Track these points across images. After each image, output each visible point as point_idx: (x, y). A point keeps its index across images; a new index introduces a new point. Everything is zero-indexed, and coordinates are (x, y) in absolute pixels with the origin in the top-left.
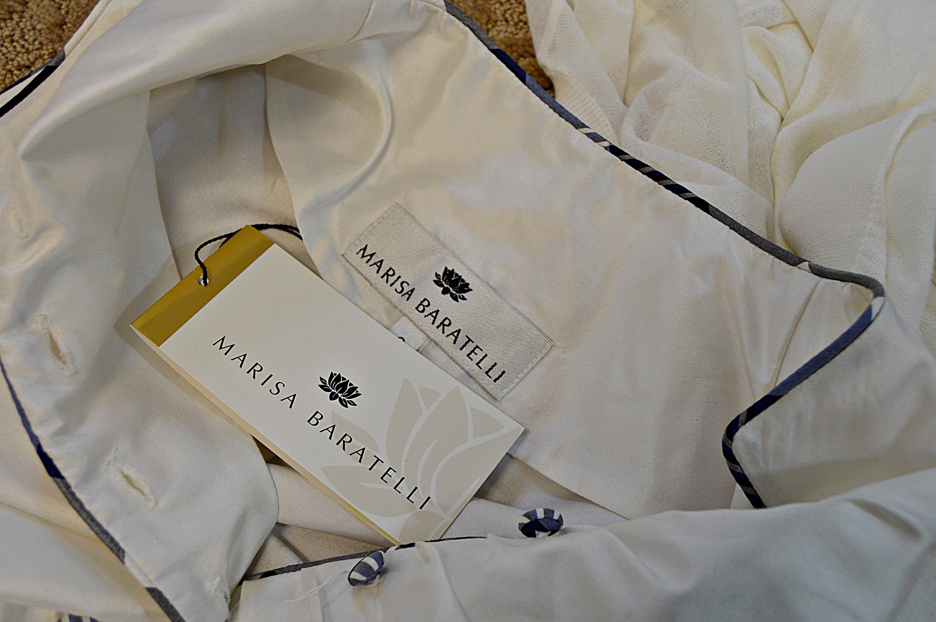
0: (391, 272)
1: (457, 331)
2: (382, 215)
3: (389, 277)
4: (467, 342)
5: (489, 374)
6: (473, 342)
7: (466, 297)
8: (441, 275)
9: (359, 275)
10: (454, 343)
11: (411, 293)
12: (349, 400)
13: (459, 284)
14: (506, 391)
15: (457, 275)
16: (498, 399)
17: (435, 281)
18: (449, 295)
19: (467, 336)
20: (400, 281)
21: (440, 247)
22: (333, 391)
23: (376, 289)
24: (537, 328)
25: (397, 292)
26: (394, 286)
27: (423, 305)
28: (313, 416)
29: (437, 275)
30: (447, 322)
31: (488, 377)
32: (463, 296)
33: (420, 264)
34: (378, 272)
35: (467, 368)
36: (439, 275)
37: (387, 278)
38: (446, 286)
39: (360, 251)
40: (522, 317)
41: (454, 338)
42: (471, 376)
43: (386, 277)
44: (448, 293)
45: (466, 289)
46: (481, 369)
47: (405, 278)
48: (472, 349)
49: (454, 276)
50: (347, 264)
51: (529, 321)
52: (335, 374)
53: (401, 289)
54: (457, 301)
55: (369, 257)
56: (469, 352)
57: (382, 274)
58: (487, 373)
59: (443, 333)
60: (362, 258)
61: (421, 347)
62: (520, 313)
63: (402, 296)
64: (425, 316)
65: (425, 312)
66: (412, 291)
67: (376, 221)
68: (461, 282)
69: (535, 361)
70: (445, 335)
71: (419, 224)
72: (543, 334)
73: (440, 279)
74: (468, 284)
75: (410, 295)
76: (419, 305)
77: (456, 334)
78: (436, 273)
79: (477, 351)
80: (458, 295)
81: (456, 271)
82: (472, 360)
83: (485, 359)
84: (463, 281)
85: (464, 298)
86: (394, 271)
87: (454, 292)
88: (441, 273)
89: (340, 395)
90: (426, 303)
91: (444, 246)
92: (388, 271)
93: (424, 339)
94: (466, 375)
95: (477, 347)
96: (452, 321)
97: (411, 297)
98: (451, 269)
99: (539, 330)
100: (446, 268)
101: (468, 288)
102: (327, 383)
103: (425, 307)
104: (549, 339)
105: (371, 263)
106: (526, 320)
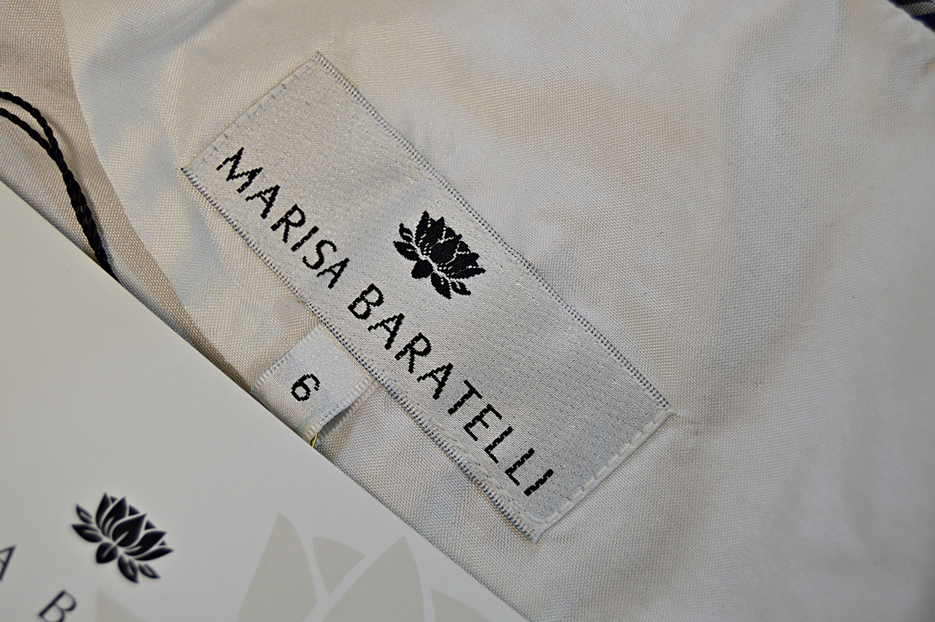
0: (295, 218)
1: (444, 367)
2: (283, 80)
3: (291, 228)
4: (467, 397)
5: (514, 475)
6: (480, 397)
7: (468, 288)
8: (414, 231)
9: (221, 220)
10: (436, 396)
11: (341, 271)
12: (143, 563)
13: (455, 255)
14: (555, 515)
15: (450, 232)
16: (532, 535)
17: (398, 245)
18: (428, 280)
19: (466, 382)
20: (316, 238)
21: (415, 163)
22: (106, 540)
23: (260, 255)
24: (635, 372)
25: (308, 265)
26: (301, 252)
27: (366, 301)
28: (53, 604)
29: (403, 230)
30: (420, 346)
31: (511, 481)
32: (462, 285)
33: (365, 200)
34: (264, 216)
35: (463, 458)
36: (409, 232)
37: (287, 230)
38: (423, 258)
39: (225, 163)
40: (600, 341)
41: (436, 385)
42: (471, 478)
43: (283, 226)
44: (426, 276)
45: (470, 267)
46: (497, 462)
47: (329, 232)
48: (478, 414)
49: (443, 237)
50: (194, 193)
51: (615, 352)
52: (113, 500)
53: (316, 259)
54: (448, 296)
55: (246, 179)
56: (470, 421)
57: (275, 222)
58: (510, 472)
59: (411, 370)
60: (228, 179)
61: (356, 401)
62: (595, 332)
63: (318, 275)
64: (370, 328)
65: (369, 318)
66: (344, 264)
67: (268, 92)
68: (459, 251)
69: (627, 448)
70: (415, 376)
71: (368, 106)
72: (648, 385)
73: (410, 240)
74: (476, 256)
75: (337, 275)
76: (358, 300)
77: (440, 375)
78: (401, 225)
79: (489, 417)
80: (450, 280)
81: (449, 223)
82: (476, 439)
83: (507, 439)
84: (464, 247)
85: (463, 291)
86: (302, 213)
87: (441, 274)
88: (413, 226)
89: (121, 551)
90: (373, 297)
91: (426, 163)
92: (290, 213)
93: (366, 381)
94: (461, 474)
95: (490, 408)
96: (432, 345)
97: (339, 280)
98: (436, 219)
99: (638, 375)
100: (426, 214)
101: (477, 266)
102: (93, 520)
103: (371, 307)
104: (661, 399)
105: (250, 191)
106: (610, 351)
